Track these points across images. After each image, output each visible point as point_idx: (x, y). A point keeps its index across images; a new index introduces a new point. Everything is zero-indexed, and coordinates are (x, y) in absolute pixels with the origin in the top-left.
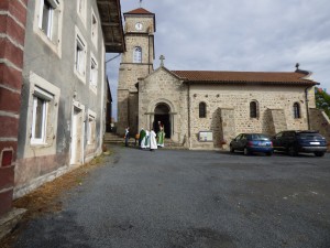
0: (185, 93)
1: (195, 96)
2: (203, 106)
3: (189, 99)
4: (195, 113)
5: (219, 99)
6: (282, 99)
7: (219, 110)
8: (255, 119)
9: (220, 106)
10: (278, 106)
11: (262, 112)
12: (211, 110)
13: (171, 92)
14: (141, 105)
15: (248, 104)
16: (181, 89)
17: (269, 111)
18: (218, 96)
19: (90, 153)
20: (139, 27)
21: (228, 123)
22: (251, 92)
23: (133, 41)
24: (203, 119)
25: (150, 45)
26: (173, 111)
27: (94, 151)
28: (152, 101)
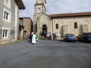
2: (57, 25)
3: (52, 23)
4: (55, 27)
6: (87, 21)
7: (63, 26)
8: (76, 29)
9: (63, 24)
10: (85, 24)
11: (79, 26)
12: (60, 26)
13: (47, 21)
15: (73, 24)
16: (50, 20)
17: (81, 26)
18: (62, 21)
19: (6, 41)
20: (40, 2)
21: (65, 30)
22: (75, 19)
23: (38, 7)
24: (57, 29)
25: (43, 7)
26: (47, 27)
27: (9, 40)
28: (41, 24)
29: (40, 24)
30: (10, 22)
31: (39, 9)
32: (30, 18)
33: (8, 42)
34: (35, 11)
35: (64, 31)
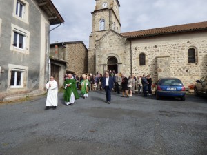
0: (129, 47)
1: (136, 49)
2: (142, 56)
3: (131, 51)
4: (136, 62)
5: (157, 49)
7: (156, 58)
8: (194, 65)
9: (158, 55)
11: (201, 57)
12: (149, 59)
13: (117, 48)
14: (97, 59)
15: (186, 51)
16: (125, 44)
18: (156, 46)
19: (16, 93)
20: (105, 6)
21: (163, 69)
22: (189, 40)
23: (99, 16)
24: (143, 67)
25: (110, 16)
26: (119, 62)
27: (26, 92)
28: (105, 55)
29: (102, 56)
30: (27, 52)
31: (103, 20)
32: (82, 43)
33: (23, 96)
34: (93, 26)
35: (161, 70)
